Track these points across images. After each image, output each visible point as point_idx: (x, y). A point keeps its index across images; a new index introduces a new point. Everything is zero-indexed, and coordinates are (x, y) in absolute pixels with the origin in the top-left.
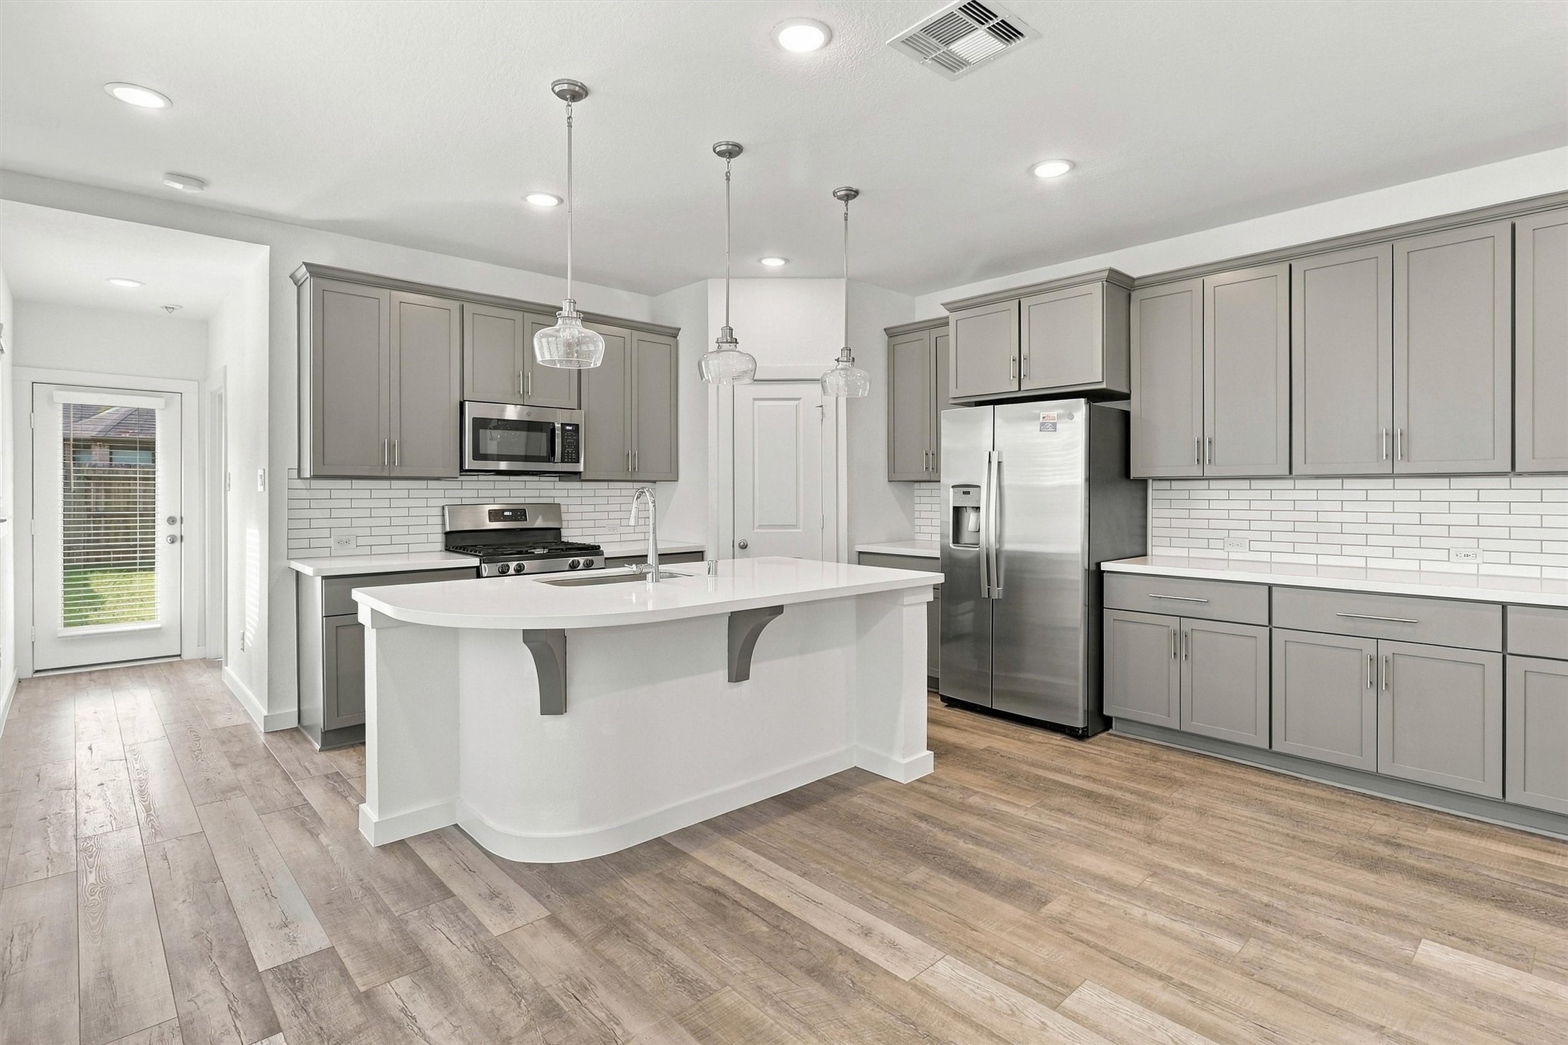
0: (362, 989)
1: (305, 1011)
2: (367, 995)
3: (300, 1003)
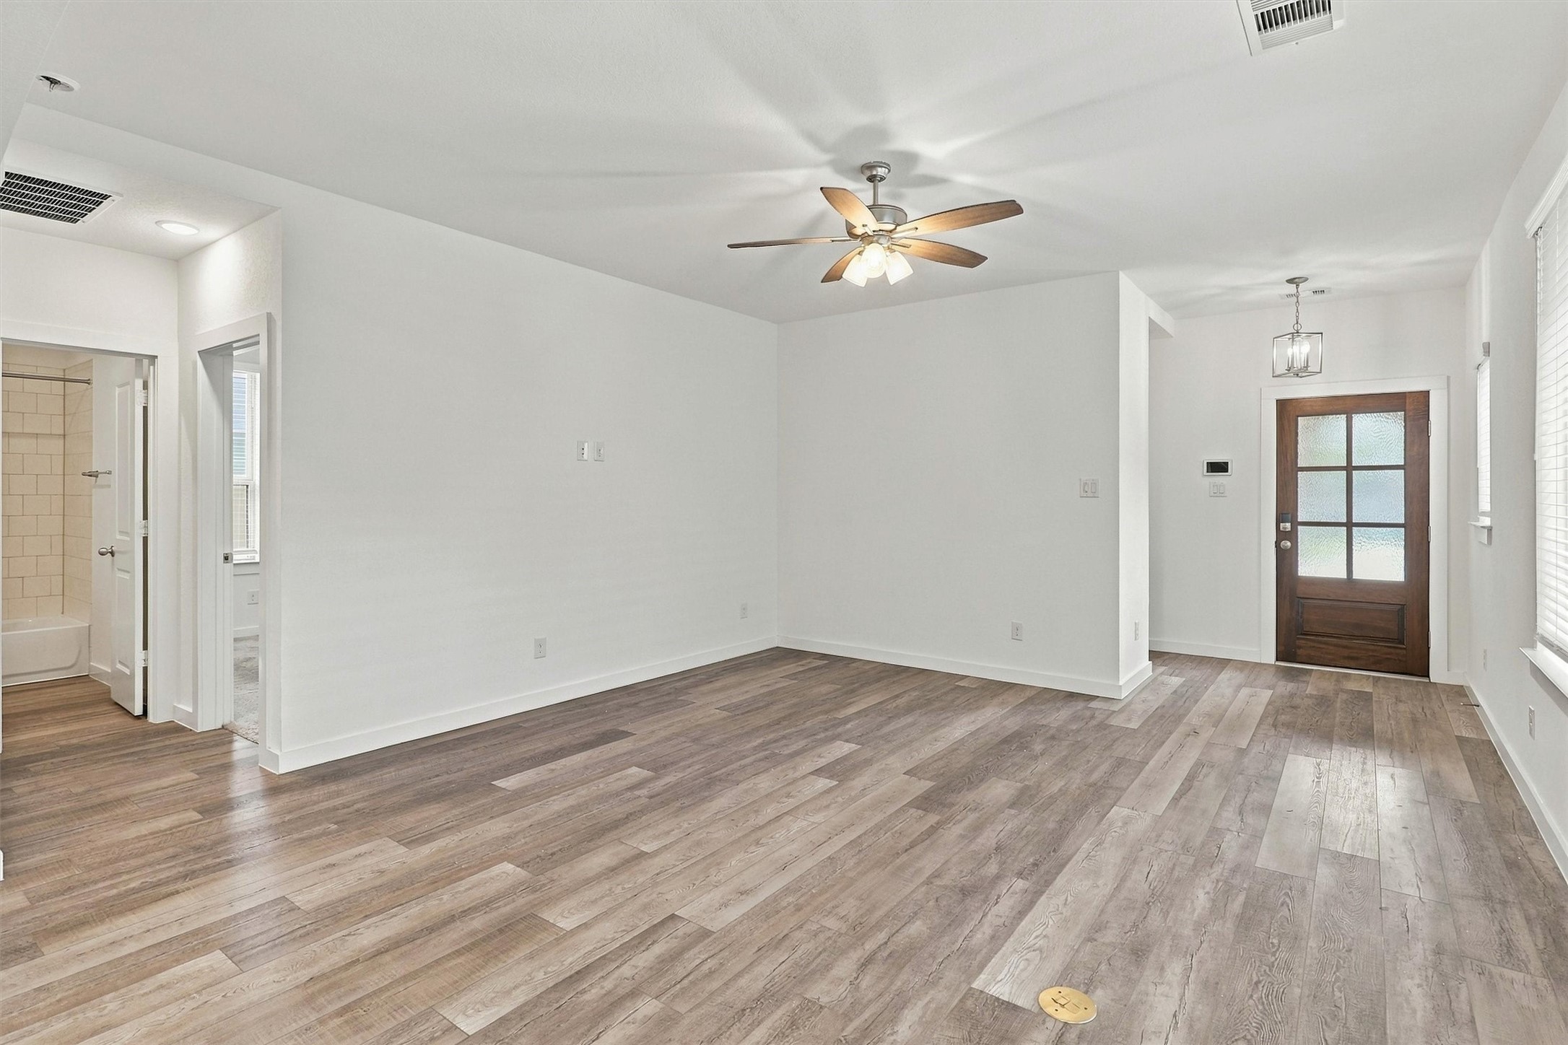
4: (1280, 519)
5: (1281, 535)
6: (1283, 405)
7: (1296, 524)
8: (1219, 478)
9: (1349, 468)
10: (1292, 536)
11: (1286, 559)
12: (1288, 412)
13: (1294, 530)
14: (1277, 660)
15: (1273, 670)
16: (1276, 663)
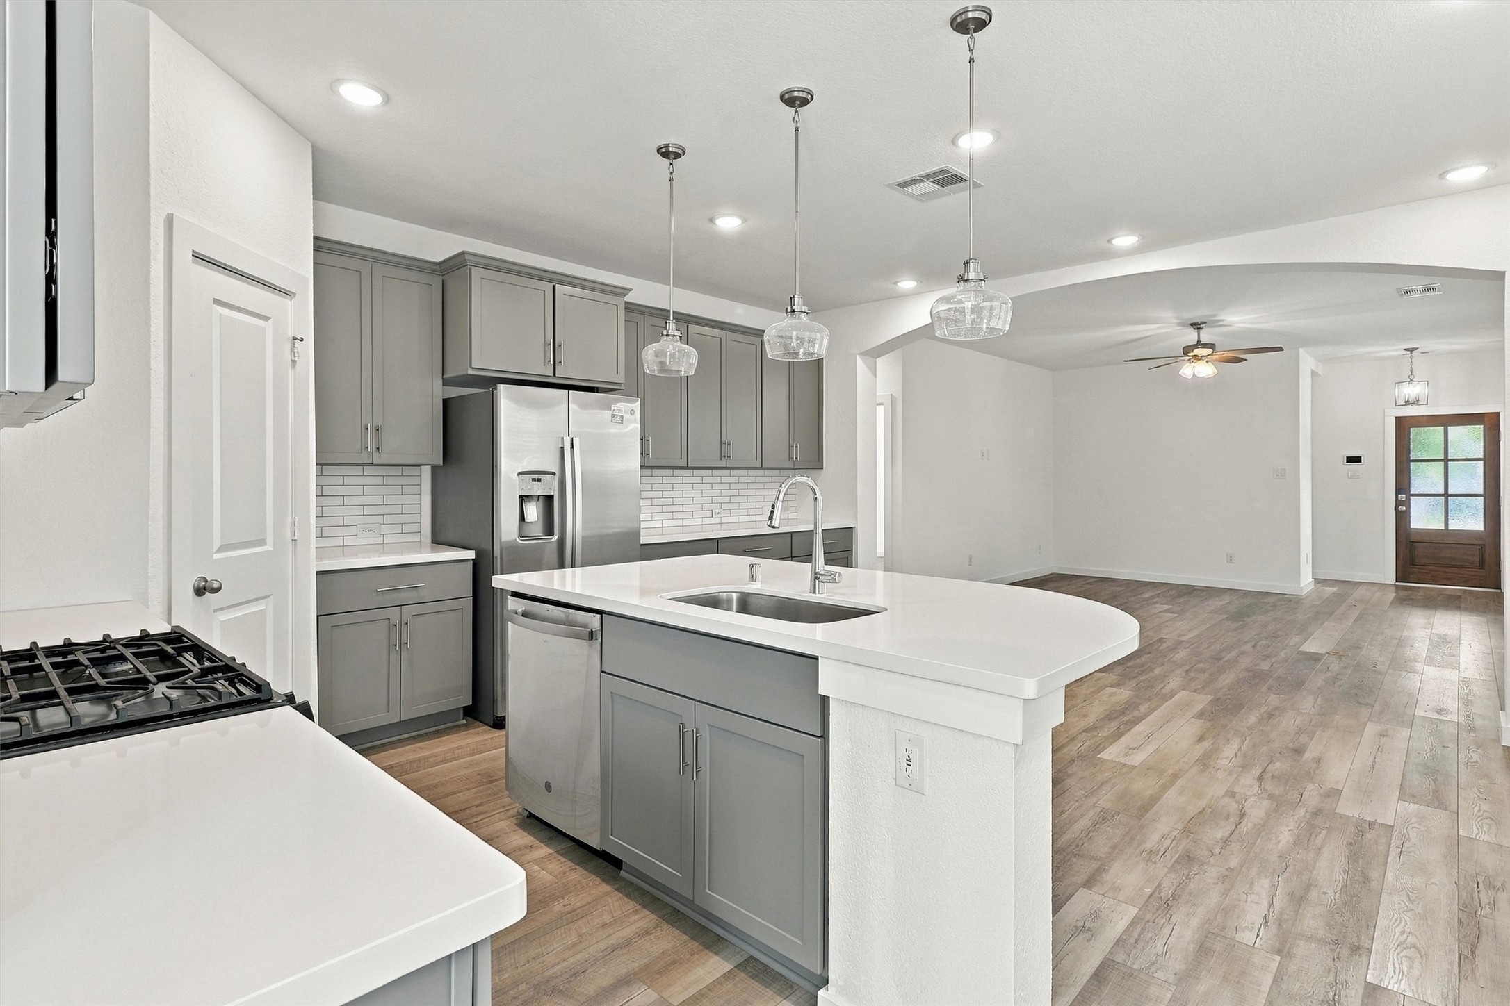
0: (1278, 958)
1: (1336, 980)
2: (1279, 952)
3: (1336, 990)
4: (1398, 492)
5: (1398, 503)
6: (1399, 420)
7: (1409, 496)
8: (1354, 466)
9: (1446, 460)
10: (1407, 503)
11: (1402, 518)
12: (1403, 426)
13: (1408, 500)
14: (1397, 581)
15: (1393, 589)
16: (1397, 583)
